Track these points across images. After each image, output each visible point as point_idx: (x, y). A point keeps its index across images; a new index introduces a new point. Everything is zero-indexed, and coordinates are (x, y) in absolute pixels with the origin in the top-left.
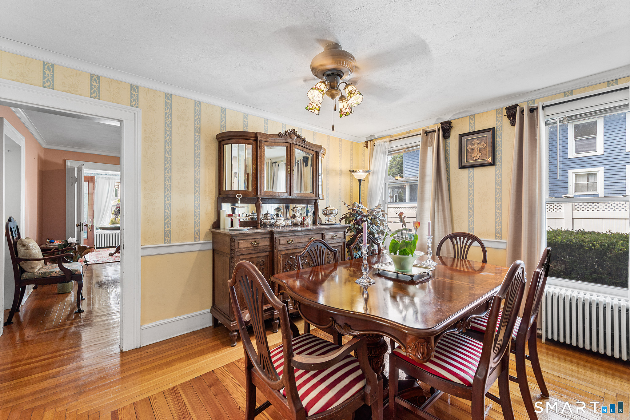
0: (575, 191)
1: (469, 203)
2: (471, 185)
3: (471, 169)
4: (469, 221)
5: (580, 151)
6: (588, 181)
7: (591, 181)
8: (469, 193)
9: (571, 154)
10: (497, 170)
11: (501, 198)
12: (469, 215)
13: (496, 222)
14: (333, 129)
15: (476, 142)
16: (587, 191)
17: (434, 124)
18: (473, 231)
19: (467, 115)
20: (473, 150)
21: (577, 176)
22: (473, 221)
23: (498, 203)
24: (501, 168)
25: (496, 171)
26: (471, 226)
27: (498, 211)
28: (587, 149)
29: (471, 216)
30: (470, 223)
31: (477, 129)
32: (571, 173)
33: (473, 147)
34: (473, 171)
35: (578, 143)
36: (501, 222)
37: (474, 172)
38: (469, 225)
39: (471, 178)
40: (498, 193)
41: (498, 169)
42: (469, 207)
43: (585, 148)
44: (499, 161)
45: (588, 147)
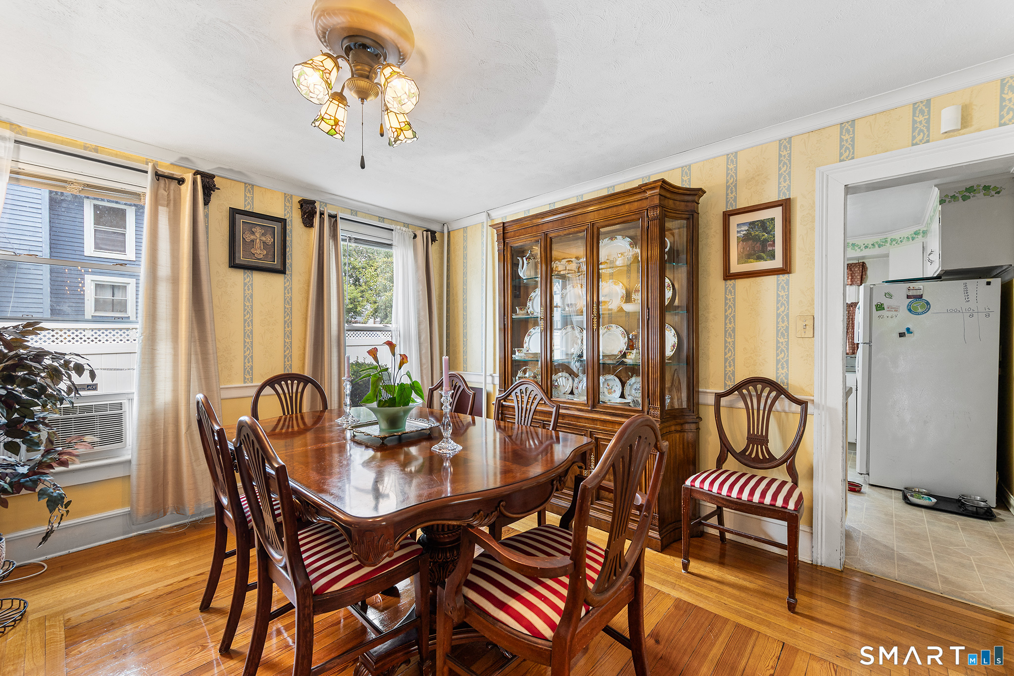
0: (95, 310)
1: (245, 327)
2: (248, 298)
3: (248, 273)
4: (245, 357)
5: (101, 249)
6: (113, 297)
7: (118, 297)
8: (244, 311)
9: (89, 249)
10: (286, 280)
11: (291, 322)
12: (245, 346)
13: (285, 356)
14: (363, 166)
15: (258, 231)
16: (113, 311)
17: (172, 164)
18: (251, 372)
19: (243, 181)
20: (253, 241)
21: (99, 286)
22: (252, 357)
23: (287, 329)
24: (291, 279)
25: (285, 283)
26: (247, 364)
27: (287, 340)
28: (113, 248)
29: (248, 348)
30: (246, 361)
31: (257, 210)
32: (89, 282)
33: (252, 237)
34: (252, 275)
35: (99, 235)
36: (291, 356)
37: (252, 277)
38: (245, 363)
39: (248, 286)
40: (288, 314)
41: (288, 280)
42: (245, 333)
43: (109, 245)
44: (289, 270)
45: (113, 245)
